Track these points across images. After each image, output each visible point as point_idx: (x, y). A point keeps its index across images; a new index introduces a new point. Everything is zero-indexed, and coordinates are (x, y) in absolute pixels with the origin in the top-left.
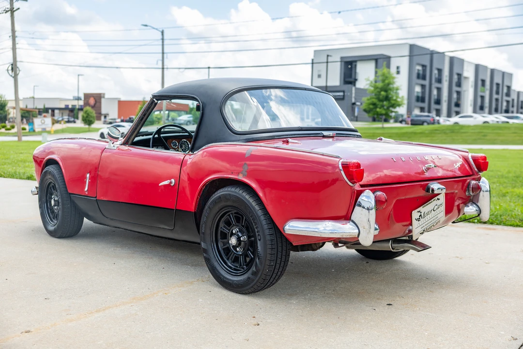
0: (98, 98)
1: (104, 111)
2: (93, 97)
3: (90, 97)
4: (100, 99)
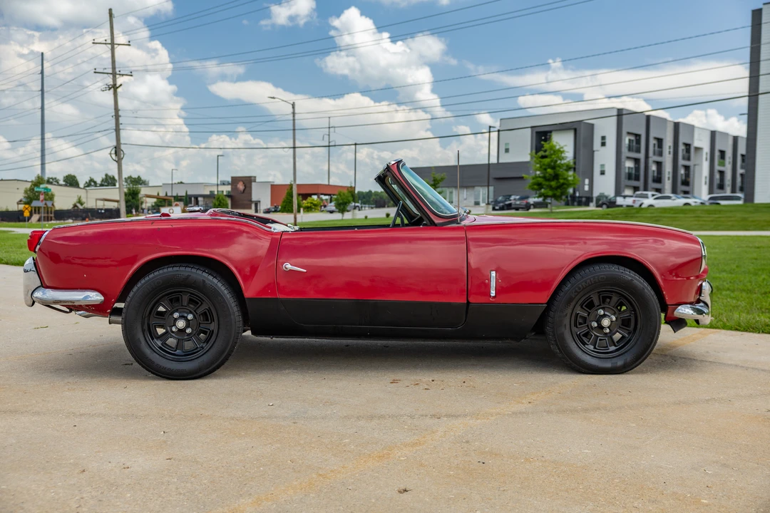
0: (248, 181)
1: (254, 198)
2: (242, 181)
3: (240, 181)
4: (251, 185)
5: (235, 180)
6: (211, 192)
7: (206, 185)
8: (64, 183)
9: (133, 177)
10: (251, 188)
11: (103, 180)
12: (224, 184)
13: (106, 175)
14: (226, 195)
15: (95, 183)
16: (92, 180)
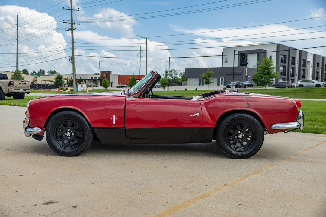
0: (108, 74)
1: (111, 81)
2: (105, 73)
5: (102, 73)
6: (91, 78)
7: (89, 75)
8: (22, 73)
9: (52, 70)
10: (109, 76)
11: (39, 72)
12: (96, 75)
13: (41, 70)
14: (98, 80)
15: (35, 73)
16: (34, 72)
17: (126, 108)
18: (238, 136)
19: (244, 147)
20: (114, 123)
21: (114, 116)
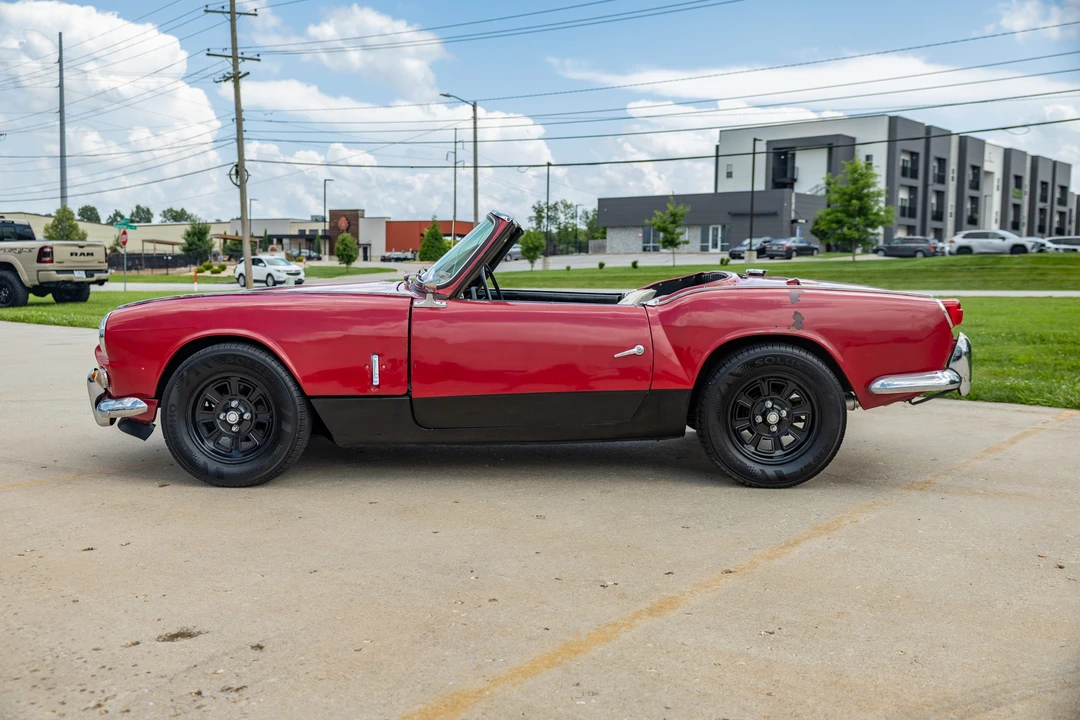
0: (353, 217)
1: (363, 240)
2: (345, 216)
3: (341, 216)
4: (357, 220)
5: (335, 214)
6: (300, 231)
7: (294, 222)
8: (79, 218)
9: (175, 209)
10: (357, 225)
11: (132, 215)
12: (317, 221)
13: (138, 207)
14: (322, 237)
15: (122, 217)
16: (117, 214)
17: (413, 333)
18: (764, 415)
19: (783, 450)
20: (376, 381)
21: (375, 359)
